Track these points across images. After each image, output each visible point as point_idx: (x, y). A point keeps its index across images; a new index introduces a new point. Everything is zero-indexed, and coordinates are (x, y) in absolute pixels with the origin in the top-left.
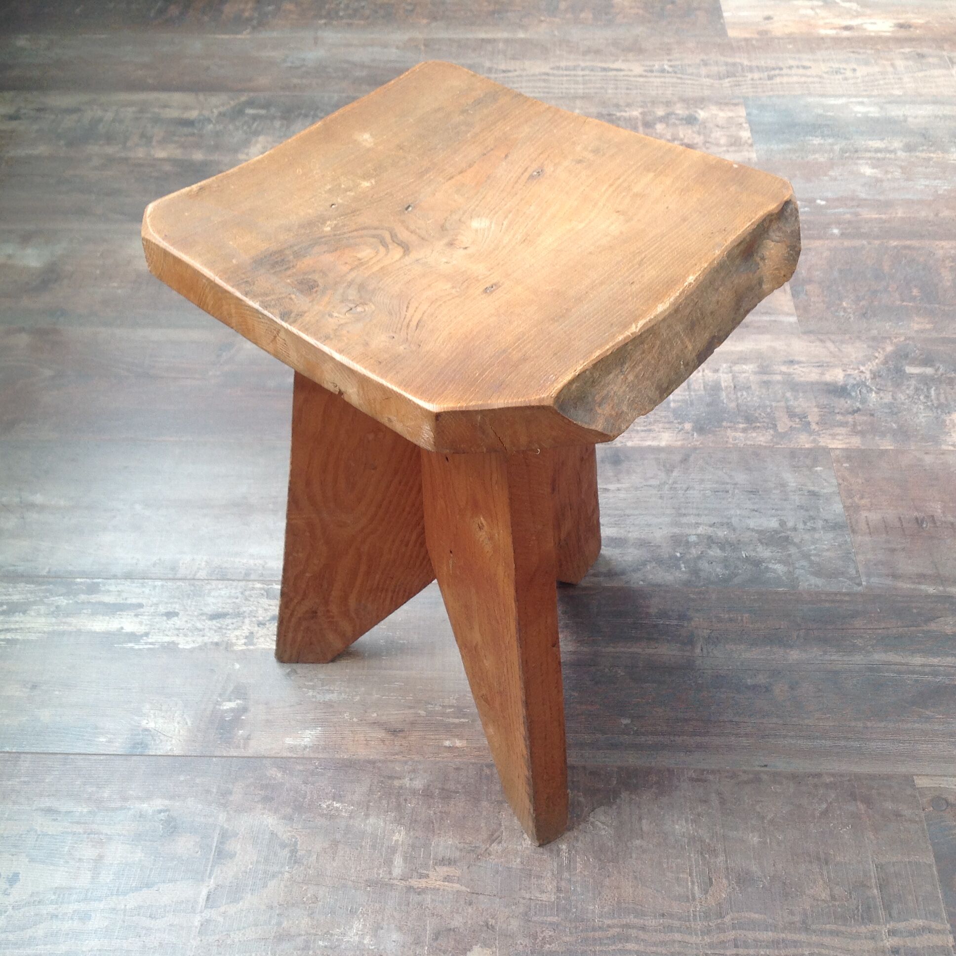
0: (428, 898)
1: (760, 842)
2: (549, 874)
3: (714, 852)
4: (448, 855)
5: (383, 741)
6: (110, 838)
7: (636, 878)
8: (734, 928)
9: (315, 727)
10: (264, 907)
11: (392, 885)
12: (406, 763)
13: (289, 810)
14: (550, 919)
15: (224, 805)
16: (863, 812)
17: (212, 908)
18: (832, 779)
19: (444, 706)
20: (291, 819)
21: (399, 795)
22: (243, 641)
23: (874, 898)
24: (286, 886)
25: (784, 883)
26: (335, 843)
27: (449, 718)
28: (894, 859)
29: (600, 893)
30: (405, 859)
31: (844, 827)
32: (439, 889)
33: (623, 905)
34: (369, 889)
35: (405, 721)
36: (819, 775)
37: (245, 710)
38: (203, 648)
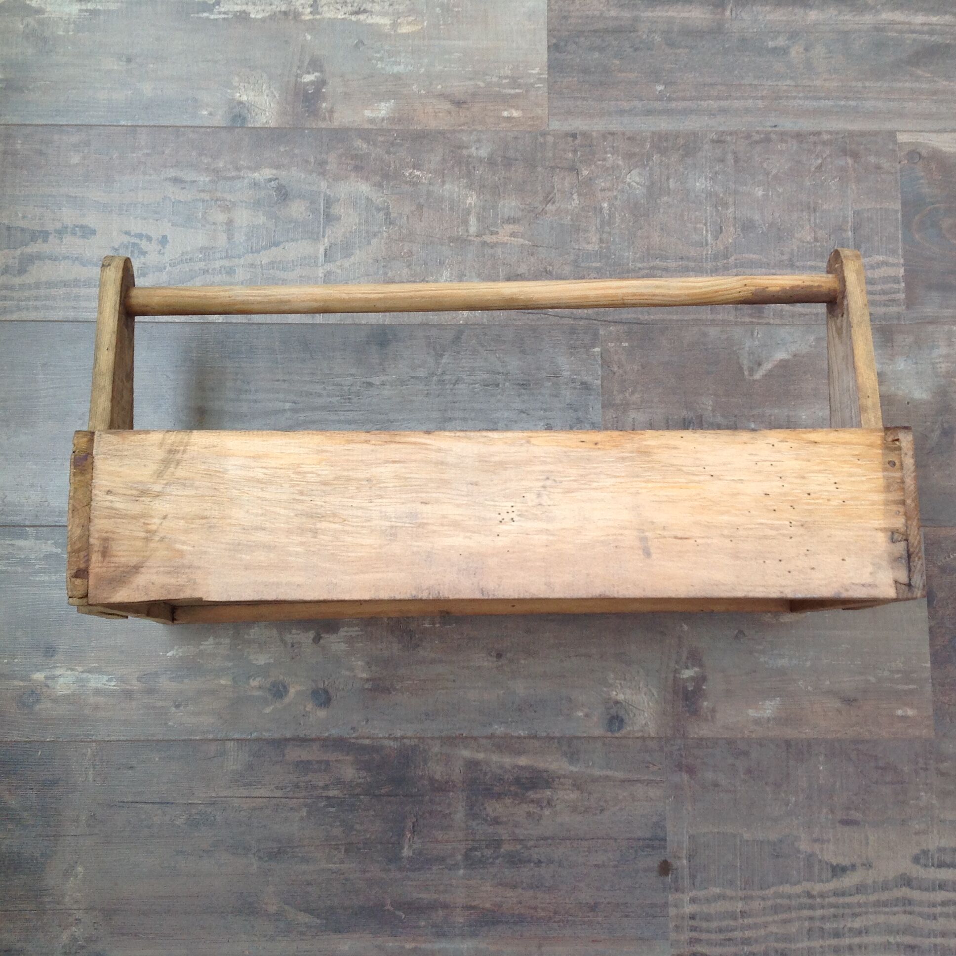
0: (499, 251)
1: (763, 195)
2: (594, 228)
3: (726, 205)
4: (512, 215)
5: (450, 113)
6: (234, 204)
7: (662, 229)
8: (736, 266)
9: (388, 100)
10: (370, 261)
11: (470, 241)
12: (471, 132)
13: (378, 178)
14: (594, 265)
15: (323, 174)
16: (850, 166)
17: (330, 262)
18: (829, 136)
19: (500, 77)
20: (381, 186)
21: (468, 164)
22: (309, 10)
23: (848, 239)
24: (386, 243)
25: (779, 229)
26: (420, 207)
27: (505, 88)
28: (869, 206)
29: (633, 243)
30: (478, 220)
31: (833, 179)
32: (507, 244)
33: (651, 252)
34: (451, 244)
35: (467, 92)
36: (819, 134)
37: (323, 83)
38: (273, 17)
